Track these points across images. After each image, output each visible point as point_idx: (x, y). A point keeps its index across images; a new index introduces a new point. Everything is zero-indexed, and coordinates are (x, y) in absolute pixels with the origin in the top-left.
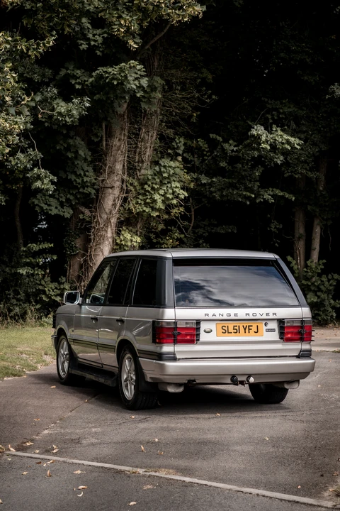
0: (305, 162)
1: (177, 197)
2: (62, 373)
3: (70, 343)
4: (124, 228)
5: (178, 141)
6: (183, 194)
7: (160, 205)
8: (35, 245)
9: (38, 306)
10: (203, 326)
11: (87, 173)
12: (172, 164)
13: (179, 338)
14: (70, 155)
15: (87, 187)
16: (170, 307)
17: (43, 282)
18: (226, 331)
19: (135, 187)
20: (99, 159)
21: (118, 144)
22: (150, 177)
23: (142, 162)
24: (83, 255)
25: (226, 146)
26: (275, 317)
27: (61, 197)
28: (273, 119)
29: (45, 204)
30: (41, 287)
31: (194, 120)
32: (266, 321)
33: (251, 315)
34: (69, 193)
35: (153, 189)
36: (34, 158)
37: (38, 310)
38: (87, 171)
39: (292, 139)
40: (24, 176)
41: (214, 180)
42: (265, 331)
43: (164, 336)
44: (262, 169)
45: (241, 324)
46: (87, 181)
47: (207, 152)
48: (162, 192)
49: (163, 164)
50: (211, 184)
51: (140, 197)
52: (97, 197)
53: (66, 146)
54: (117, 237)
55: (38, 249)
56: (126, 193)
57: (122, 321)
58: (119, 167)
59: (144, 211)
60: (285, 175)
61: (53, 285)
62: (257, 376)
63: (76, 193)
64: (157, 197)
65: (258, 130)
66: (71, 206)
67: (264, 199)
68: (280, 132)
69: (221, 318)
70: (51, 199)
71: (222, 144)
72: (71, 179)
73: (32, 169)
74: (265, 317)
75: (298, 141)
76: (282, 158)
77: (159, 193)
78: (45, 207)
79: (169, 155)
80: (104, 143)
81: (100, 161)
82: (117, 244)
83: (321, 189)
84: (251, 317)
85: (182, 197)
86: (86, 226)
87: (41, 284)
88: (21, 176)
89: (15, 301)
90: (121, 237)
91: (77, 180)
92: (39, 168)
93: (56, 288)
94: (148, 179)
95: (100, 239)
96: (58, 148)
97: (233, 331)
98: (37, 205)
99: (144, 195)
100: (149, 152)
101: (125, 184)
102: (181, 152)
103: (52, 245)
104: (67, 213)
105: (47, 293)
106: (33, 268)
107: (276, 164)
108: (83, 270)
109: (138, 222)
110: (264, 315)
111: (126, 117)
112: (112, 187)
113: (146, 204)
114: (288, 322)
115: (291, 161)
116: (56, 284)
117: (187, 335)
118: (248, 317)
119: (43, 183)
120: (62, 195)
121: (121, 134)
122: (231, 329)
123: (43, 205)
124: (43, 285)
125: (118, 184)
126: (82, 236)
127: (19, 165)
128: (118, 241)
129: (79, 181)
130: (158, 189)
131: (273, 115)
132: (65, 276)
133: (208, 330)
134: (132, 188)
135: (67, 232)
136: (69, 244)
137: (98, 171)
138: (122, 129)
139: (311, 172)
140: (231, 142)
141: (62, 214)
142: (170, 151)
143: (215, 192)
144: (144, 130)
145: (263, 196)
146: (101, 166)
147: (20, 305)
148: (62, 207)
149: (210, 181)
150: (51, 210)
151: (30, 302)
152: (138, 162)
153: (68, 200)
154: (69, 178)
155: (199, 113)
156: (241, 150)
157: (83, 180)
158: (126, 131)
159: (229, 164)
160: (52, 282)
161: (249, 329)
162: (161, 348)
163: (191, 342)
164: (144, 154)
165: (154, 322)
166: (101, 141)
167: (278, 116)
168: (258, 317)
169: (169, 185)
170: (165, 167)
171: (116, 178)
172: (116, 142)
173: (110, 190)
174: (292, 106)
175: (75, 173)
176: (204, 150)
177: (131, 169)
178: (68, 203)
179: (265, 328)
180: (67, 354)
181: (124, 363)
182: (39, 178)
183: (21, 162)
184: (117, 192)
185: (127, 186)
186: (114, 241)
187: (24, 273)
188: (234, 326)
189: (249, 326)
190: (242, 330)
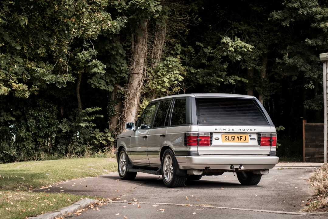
0: (255, 60)
1: (177, 80)
2: (122, 173)
3: (128, 154)
4: (145, 99)
5: (177, 46)
6: (181, 78)
7: (167, 85)
8: (91, 109)
9: (92, 147)
10: (214, 136)
11: (123, 65)
12: (174, 59)
13: (200, 142)
14: (114, 53)
15: (123, 73)
16: (195, 125)
17: (94, 132)
18: (227, 139)
19: (151, 74)
20: (129, 56)
21: (141, 47)
22: (161, 68)
23: (156, 58)
24: (120, 115)
25: (206, 50)
26: (255, 131)
27: (107, 79)
28: (235, 33)
29: (98, 83)
30: (93, 135)
31: (187, 33)
32: (251, 133)
33: (242, 130)
34: (112, 76)
35: (163, 74)
36: (93, 54)
37: (91, 149)
38: (123, 63)
39: (247, 45)
40: (85, 65)
41: (199, 70)
42: (249, 139)
43: (192, 141)
44: (228, 64)
45: (236, 135)
46: (123, 69)
47: (194, 54)
48: (168, 77)
49: (169, 59)
50: (196, 73)
51: (155, 79)
52: (129, 79)
53: (111, 47)
54: (141, 105)
55: (92, 111)
56: (146, 77)
57: (164, 136)
58: (142, 61)
59: (157, 88)
60: (242, 68)
61: (101, 134)
62: (245, 166)
63: (116, 76)
64: (165, 79)
65: (226, 40)
66: (113, 85)
67: (229, 82)
68: (239, 41)
69: (225, 131)
70: (101, 80)
71: (204, 49)
72: (113, 68)
73: (91, 61)
74: (249, 131)
75: (251, 46)
76: (240, 57)
77: (166, 77)
78: (98, 85)
79: (172, 54)
80: (133, 47)
81: (130, 57)
82: (140, 108)
83: (263, 77)
84: (242, 131)
85: (180, 80)
86: (122, 97)
87: (93, 133)
88: (83, 66)
89: (77, 143)
90: (143, 104)
91: (117, 68)
92: (96, 60)
93: (103, 136)
94: (160, 69)
95: (130, 105)
96: (106, 48)
97: (231, 139)
98: (93, 83)
99: (157, 78)
100: (160, 53)
101: (145, 71)
102: (179, 53)
103: (101, 109)
104: (111, 89)
105: (97, 138)
106: (89, 122)
107: (237, 61)
108: (119, 124)
109: (153, 95)
110: (250, 130)
111: (146, 31)
112: (138, 73)
113: (158, 84)
114: (263, 135)
115: (246, 59)
116: (103, 133)
117: (205, 141)
118: (240, 131)
119: (98, 69)
120: (107, 78)
121: (143, 41)
122: (230, 138)
123: (96, 84)
124: (94, 134)
125: (141, 71)
126: (118, 104)
127: (84, 58)
128: (141, 107)
129: (118, 69)
130: (166, 75)
131: (234, 31)
132: (108, 128)
133: (217, 139)
134: (149, 74)
135: (109, 101)
136: (110, 109)
137: (129, 63)
138: (144, 38)
139: (258, 66)
140: (209, 47)
141: (107, 89)
142: (172, 52)
143: (199, 78)
144: (157, 39)
145: (229, 80)
146: (131, 61)
147: (81, 146)
148: (108, 85)
149: (196, 71)
150: (101, 87)
151: (86, 144)
152: (153, 58)
153: (111, 81)
154: (112, 67)
155: (189, 29)
156: (215, 52)
157: (120, 69)
158: (146, 39)
159: (207, 61)
160: (100, 132)
161: (241, 138)
162: (190, 148)
163: (207, 145)
164: (157, 54)
165: (185, 133)
166: (131, 45)
167: (238, 32)
168: (246, 131)
169: (172, 73)
170: (170, 61)
171: (140, 68)
172: (140, 46)
173: (136, 75)
174: (246, 26)
175: (116, 64)
176: (192, 53)
177: (149, 63)
178: (111, 83)
179: (250, 138)
180: (125, 161)
181: (165, 161)
182: (96, 66)
183: (85, 56)
184: (141, 76)
185: (146, 73)
186: (139, 107)
187: (84, 125)
188: (232, 136)
189: (240, 137)
190: (236, 138)
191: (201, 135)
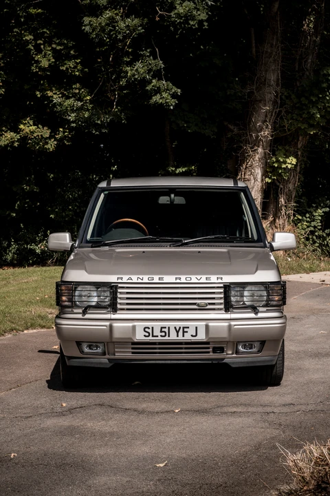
4: (280, 148)
15: (232, 101)
23: (303, 71)
35: (311, 101)
52: (248, 112)
56: (280, 107)
58: (273, 77)
66: (215, 124)
80: (254, 50)
81: (249, 70)
86: (233, 146)
91: (220, 93)
92: (159, 80)
99: (301, 109)
100: (311, 59)
101: (279, 96)
103: (194, 168)
104: (210, 130)
111: (278, 19)
112: (263, 101)
119: (161, 96)
121: (273, 39)
127: (136, 77)
130: (317, 102)
134: (287, 101)
135: (218, 153)
136: (220, 166)
137: (245, 82)
138: (275, 33)
148: (204, 124)
158: (279, 35)
171: (267, 91)
178: (211, 120)
182: (158, 91)
184: (269, 106)
185: (282, 99)
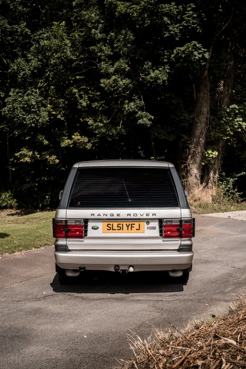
4: (209, 147)
7: (230, 132)
10: (90, 225)
11: (183, 114)
13: (70, 234)
15: (183, 122)
16: (63, 208)
18: (110, 228)
24: (185, 163)
26: (154, 217)
32: (148, 221)
33: (132, 215)
34: (173, 126)
36: (140, 106)
42: (146, 228)
58: (205, 110)
59: (219, 136)
62: (136, 267)
63: (177, 126)
69: (105, 217)
72: (173, 118)
74: (145, 217)
80: (195, 96)
84: (132, 217)
92: (142, 111)
97: (117, 228)
100: (226, 100)
101: (209, 120)
111: (207, 79)
113: (221, 132)
114: (167, 221)
117: (76, 231)
118: (129, 217)
119: (143, 120)
122: (115, 227)
125: (204, 120)
127: (130, 110)
138: (206, 87)
150: (160, 136)
152: (219, 106)
153: (172, 130)
161: (132, 227)
163: (81, 237)
164: (223, 102)
168: (139, 217)
171: (202, 117)
172: (202, 95)
173: (199, 124)
175: (176, 114)
178: (172, 132)
179: (146, 226)
183: (131, 108)
184: (203, 125)
186: (202, 154)
188: (118, 224)
189: (132, 224)
190: (125, 227)
191: (71, 222)
